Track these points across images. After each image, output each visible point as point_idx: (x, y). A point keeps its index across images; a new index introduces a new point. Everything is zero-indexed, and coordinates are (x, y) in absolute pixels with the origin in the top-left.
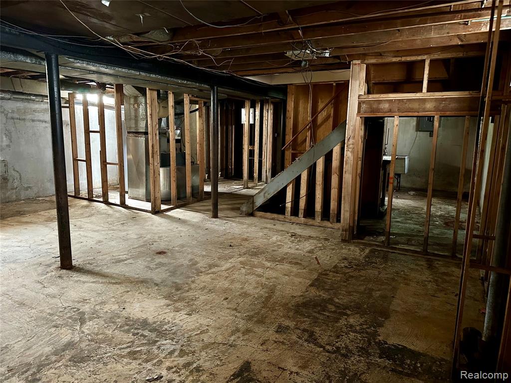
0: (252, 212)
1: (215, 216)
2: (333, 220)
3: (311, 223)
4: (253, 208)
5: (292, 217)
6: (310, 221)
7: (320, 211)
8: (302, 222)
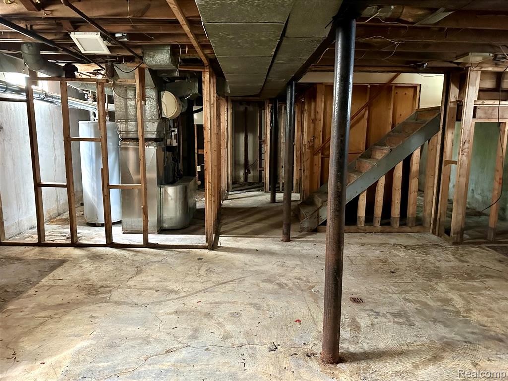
0: (317, 228)
1: (288, 239)
2: (412, 224)
3: (388, 230)
4: (318, 222)
5: (367, 227)
6: (387, 228)
7: (399, 216)
8: (379, 231)
